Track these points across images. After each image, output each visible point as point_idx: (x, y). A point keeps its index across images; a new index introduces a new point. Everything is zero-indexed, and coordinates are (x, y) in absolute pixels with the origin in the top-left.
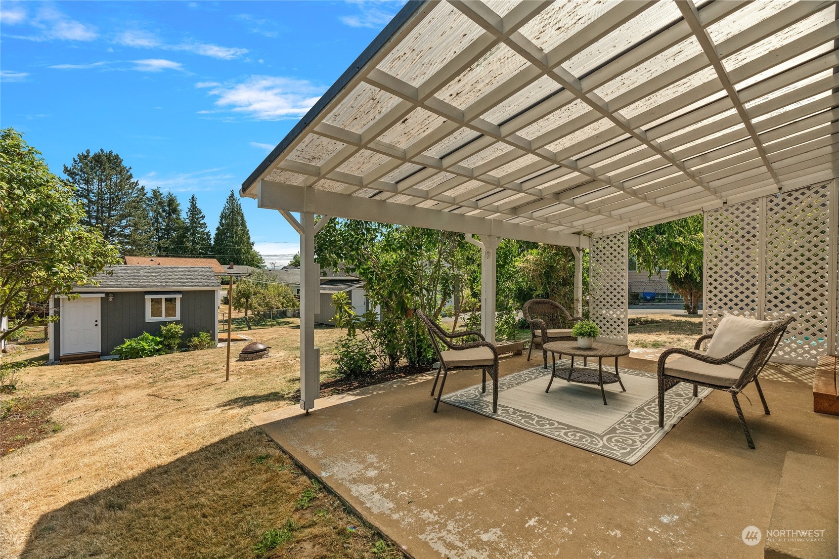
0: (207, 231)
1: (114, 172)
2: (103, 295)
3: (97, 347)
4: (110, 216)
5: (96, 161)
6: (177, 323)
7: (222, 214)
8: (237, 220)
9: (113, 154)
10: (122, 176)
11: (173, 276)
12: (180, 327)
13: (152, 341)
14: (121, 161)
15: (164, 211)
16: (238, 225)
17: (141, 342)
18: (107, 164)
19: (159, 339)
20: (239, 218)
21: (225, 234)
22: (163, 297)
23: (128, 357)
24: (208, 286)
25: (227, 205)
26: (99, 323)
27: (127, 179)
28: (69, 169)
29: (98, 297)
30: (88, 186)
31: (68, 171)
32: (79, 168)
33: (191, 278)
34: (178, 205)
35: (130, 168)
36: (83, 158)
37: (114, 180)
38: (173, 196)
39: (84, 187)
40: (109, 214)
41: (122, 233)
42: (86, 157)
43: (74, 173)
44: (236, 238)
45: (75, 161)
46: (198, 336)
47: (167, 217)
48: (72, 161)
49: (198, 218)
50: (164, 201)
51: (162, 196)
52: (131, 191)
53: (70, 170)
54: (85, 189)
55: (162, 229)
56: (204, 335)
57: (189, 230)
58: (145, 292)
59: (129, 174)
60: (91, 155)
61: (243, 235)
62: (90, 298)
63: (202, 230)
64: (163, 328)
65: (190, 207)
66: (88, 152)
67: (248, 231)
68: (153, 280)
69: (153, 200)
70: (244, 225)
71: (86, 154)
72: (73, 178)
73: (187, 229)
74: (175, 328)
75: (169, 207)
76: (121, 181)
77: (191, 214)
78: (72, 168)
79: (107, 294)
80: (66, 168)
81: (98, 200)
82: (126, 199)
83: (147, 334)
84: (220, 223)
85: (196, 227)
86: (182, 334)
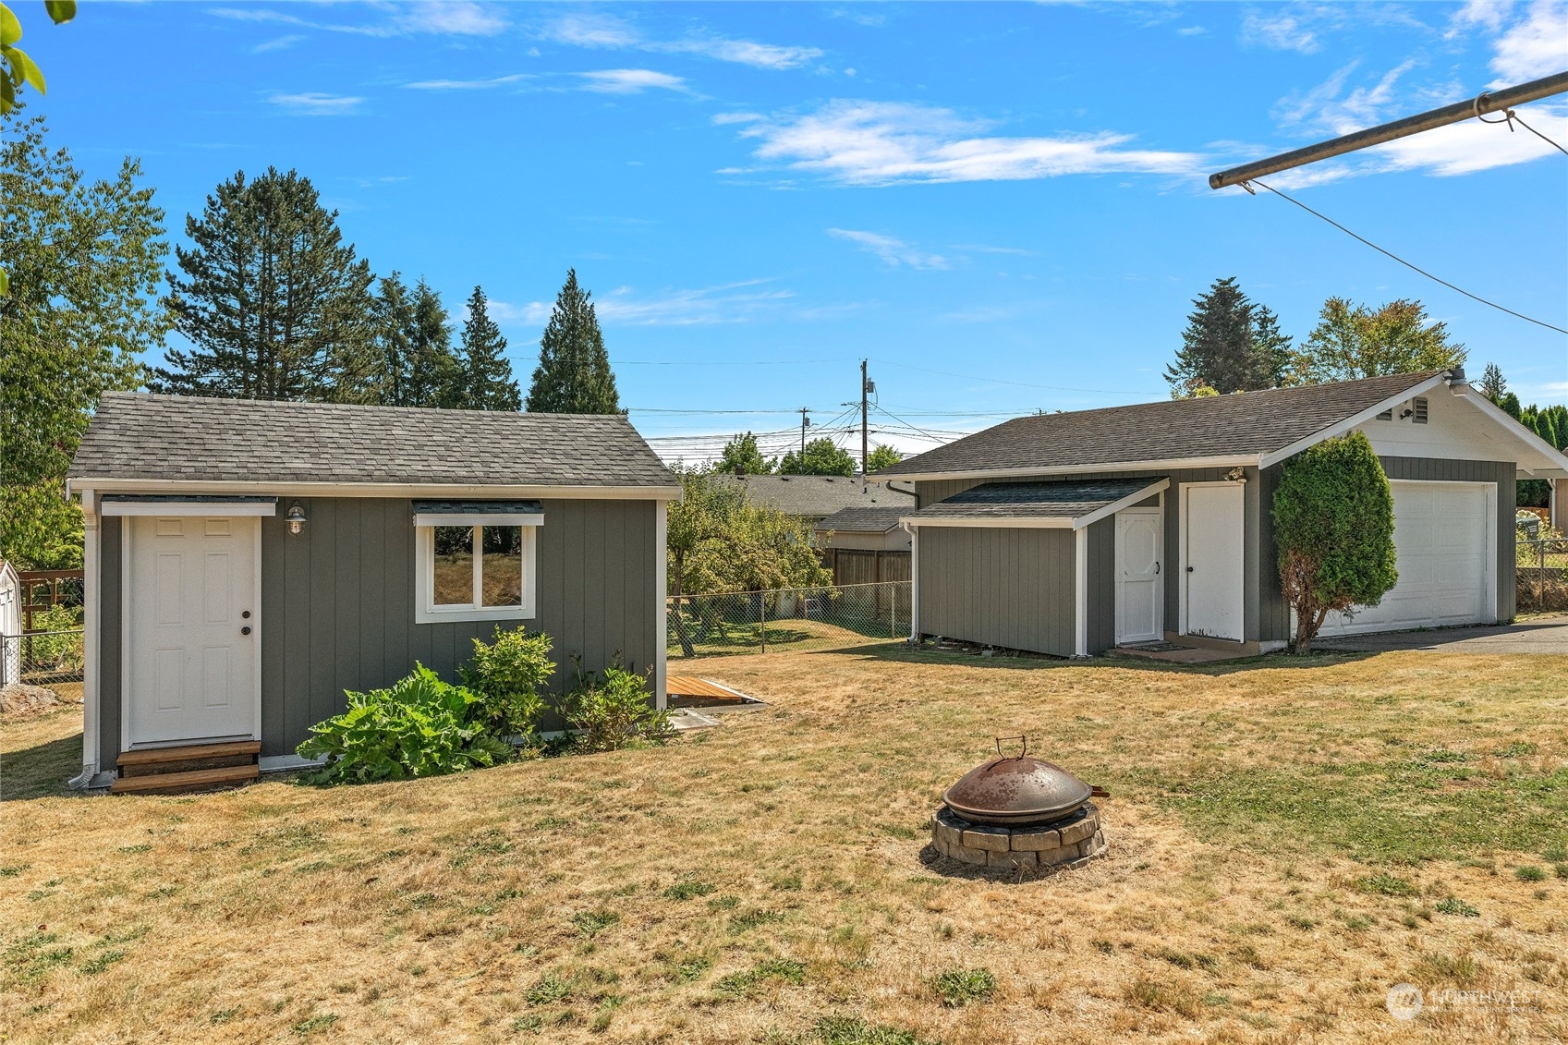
0: (511, 381)
1: (296, 224)
2: (269, 510)
3: (246, 723)
4: (289, 341)
5: (259, 199)
6: (532, 629)
7: (547, 337)
8: (583, 350)
9: (297, 179)
10: (316, 234)
11: (505, 444)
12: (541, 644)
13: (447, 701)
14: (314, 197)
15: (409, 333)
16: (586, 364)
17: (408, 709)
18: (284, 205)
19: (468, 697)
20: (590, 345)
21: (553, 389)
22: (477, 522)
23: (361, 773)
24: (633, 482)
25: (558, 309)
26: (256, 622)
27: (327, 244)
28: (198, 224)
29: (254, 518)
30: (240, 266)
31: (197, 230)
32: (221, 220)
34: (442, 316)
35: (335, 214)
36: (229, 193)
37: (297, 248)
38: (431, 293)
39: (233, 268)
40: (288, 334)
41: (316, 384)
42: (234, 191)
43: (212, 236)
44: (583, 398)
45: (213, 204)
46: (602, 683)
47: (417, 348)
48: (206, 205)
49: (491, 348)
50: (409, 308)
51: (405, 295)
52: (336, 273)
53: (201, 227)
54: (233, 273)
55: (404, 380)
56: (623, 682)
57: (468, 381)
58: (416, 501)
59: (332, 228)
60: (247, 184)
61: (600, 390)
62: (223, 521)
63: (498, 379)
64: (481, 648)
65: (469, 319)
66: (240, 177)
67: (613, 378)
68: (441, 458)
69: (385, 305)
70: (601, 364)
71: (235, 184)
72: (207, 246)
73: (463, 378)
74: (530, 651)
75: (420, 323)
76: (314, 249)
77: (472, 337)
78: (205, 219)
79: (285, 504)
80: (191, 222)
81: (263, 299)
82: (324, 296)
83: (428, 674)
84: (542, 359)
85: (483, 372)
86: (549, 678)
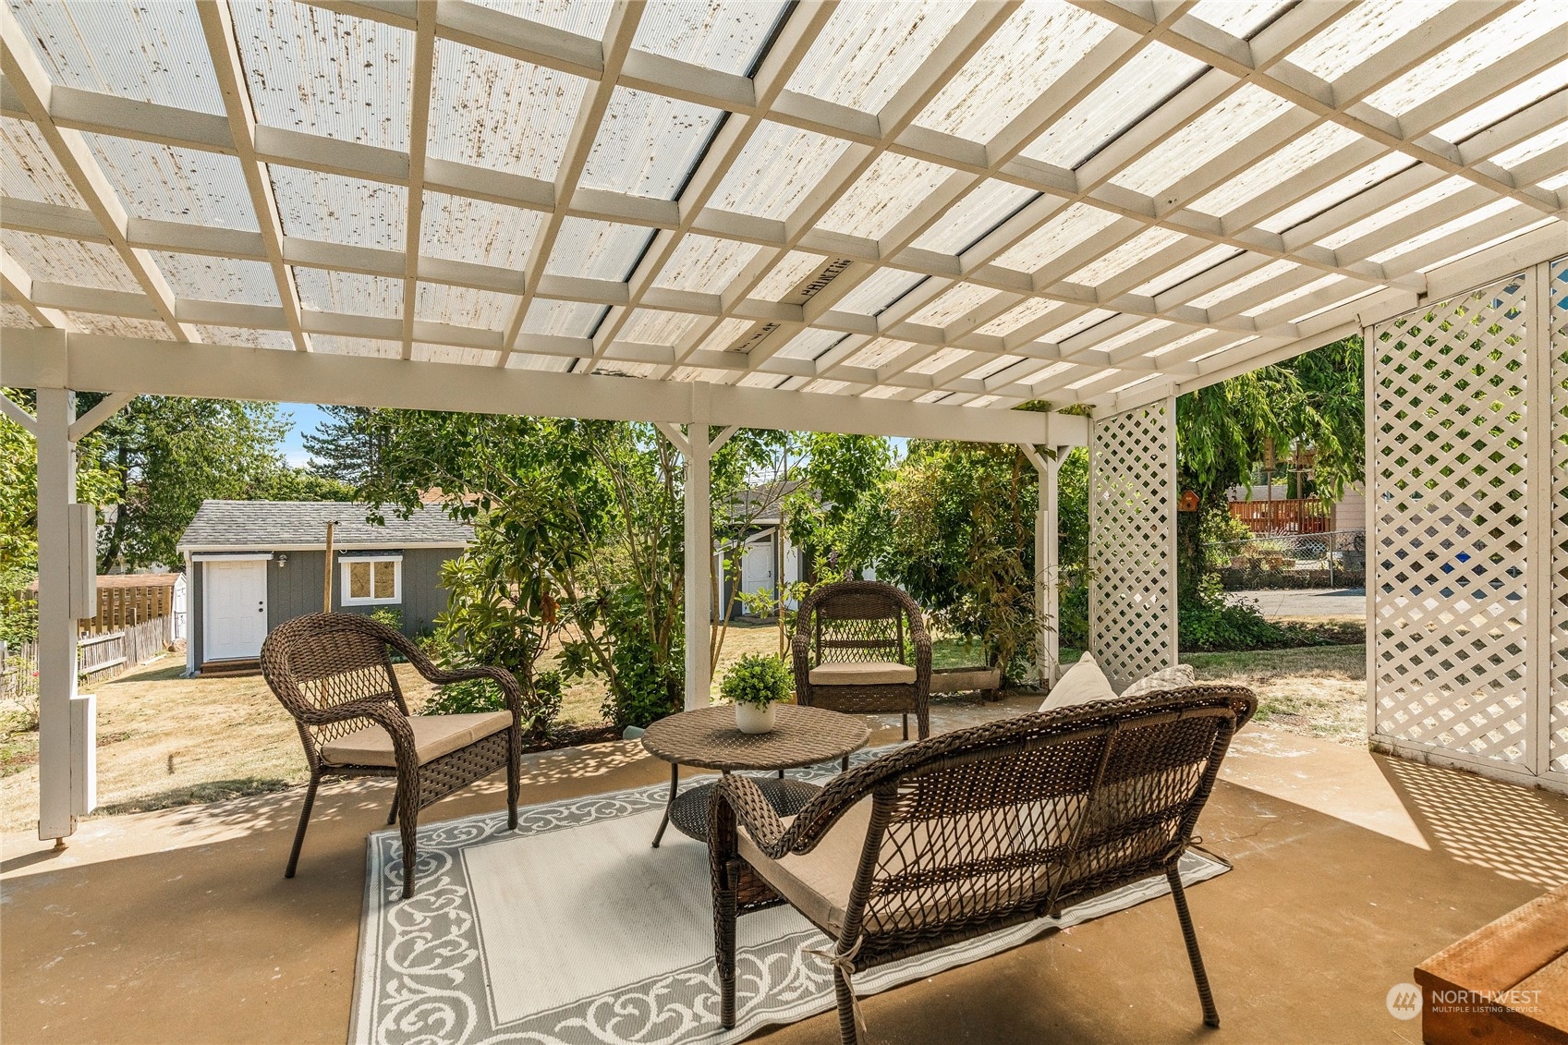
2: (269, 557)
22: (374, 560)
24: (451, 539)
26: (265, 606)
29: (263, 561)
33: (425, 526)
58: (341, 551)
62: (250, 562)
74: (386, 619)
79: (277, 554)
